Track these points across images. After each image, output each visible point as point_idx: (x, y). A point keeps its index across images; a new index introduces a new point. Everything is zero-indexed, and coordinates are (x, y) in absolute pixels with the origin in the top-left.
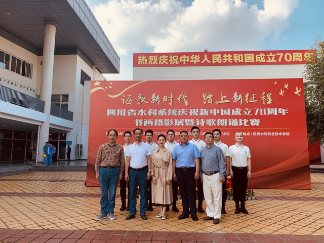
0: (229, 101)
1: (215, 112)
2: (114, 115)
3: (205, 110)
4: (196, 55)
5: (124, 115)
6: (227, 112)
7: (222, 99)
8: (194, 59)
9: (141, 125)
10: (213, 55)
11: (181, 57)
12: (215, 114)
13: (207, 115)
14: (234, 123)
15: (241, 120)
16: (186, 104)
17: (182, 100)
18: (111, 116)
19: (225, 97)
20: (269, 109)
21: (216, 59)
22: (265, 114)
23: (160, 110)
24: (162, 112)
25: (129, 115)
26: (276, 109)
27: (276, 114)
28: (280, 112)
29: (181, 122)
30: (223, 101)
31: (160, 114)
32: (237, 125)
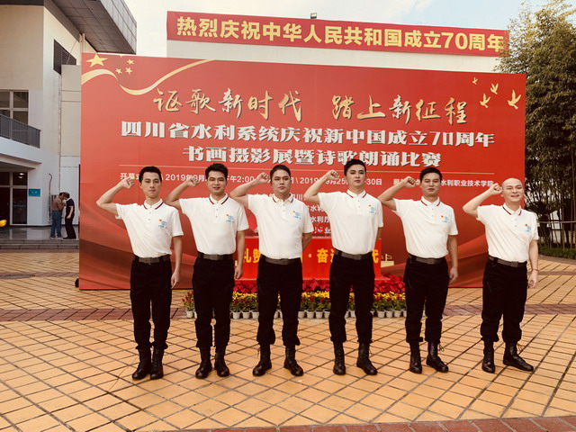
0: (384, 115)
1: (355, 136)
2: (139, 134)
3: (336, 131)
4: (294, 25)
5: (162, 135)
6: (380, 137)
7: (371, 109)
8: (290, 33)
9: (200, 158)
10: (327, 28)
11: (265, 27)
12: (355, 142)
13: (340, 142)
14: (392, 159)
15: (404, 155)
16: (298, 116)
17: (289, 108)
18: (131, 136)
19: (377, 105)
20: (459, 134)
21: (332, 34)
22: (451, 143)
23: (242, 129)
24: (246, 133)
25: (173, 135)
26: (472, 134)
27: (471, 144)
28: (480, 140)
29: (286, 155)
30: (372, 115)
31: (241, 137)
32: (397, 164)
